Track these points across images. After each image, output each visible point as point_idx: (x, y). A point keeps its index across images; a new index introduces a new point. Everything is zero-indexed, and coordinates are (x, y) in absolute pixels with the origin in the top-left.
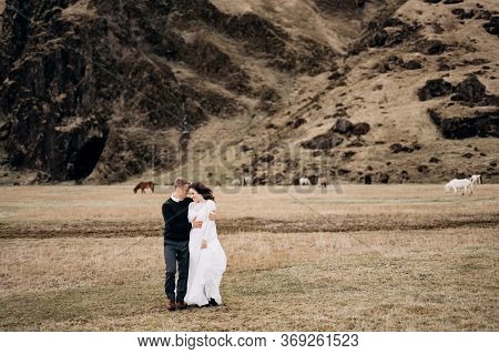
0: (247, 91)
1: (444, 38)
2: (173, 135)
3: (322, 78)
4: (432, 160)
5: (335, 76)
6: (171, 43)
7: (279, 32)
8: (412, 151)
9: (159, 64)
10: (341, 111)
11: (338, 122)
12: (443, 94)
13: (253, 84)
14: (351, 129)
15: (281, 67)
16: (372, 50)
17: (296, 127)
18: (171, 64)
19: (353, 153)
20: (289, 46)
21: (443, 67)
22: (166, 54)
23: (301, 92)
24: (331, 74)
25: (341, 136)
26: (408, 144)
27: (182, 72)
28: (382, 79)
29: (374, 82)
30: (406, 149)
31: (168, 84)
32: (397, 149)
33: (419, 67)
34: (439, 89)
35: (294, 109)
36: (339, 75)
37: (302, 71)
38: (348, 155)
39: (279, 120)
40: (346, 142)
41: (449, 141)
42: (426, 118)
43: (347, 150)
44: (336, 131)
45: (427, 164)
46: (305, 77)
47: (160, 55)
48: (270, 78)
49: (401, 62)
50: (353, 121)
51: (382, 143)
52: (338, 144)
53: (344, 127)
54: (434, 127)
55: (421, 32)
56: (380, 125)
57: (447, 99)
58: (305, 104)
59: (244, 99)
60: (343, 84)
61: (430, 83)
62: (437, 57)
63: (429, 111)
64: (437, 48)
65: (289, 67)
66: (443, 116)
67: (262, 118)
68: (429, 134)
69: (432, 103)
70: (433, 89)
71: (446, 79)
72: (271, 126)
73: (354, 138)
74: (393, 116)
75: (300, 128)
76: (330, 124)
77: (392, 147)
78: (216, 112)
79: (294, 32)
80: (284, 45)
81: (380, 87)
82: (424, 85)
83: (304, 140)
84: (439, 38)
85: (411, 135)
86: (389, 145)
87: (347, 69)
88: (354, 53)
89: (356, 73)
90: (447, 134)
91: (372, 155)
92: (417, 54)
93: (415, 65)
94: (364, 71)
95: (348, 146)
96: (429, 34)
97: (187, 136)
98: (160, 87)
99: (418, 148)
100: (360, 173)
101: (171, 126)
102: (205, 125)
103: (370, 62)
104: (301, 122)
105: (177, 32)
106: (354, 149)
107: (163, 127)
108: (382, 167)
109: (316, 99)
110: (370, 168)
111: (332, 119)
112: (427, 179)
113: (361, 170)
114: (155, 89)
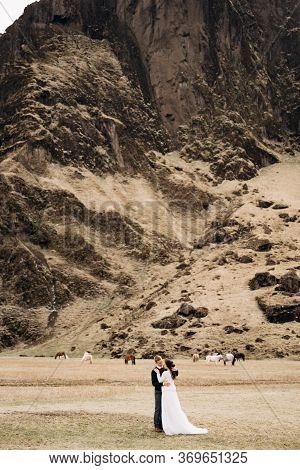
0: (108, 277)
1: (272, 238)
2: (44, 313)
3: (171, 268)
4: (258, 340)
5: (182, 267)
6: (45, 234)
7: (137, 227)
8: (241, 332)
9: (33, 251)
10: (185, 297)
11: (182, 306)
12: (269, 285)
13: (112, 271)
14: (193, 313)
15: (138, 257)
16: (214, 245)
17: (148, 309)
18: (44, 252)
19: (194, 333)
20: (145, 240)
21: (270, 262)
22: (41, 243)
23: (154, 279)
24: (178, 264)
25: (185, 318)
26: (239, 327)
27: (53, 259)
28: (221, 270)
29: (214, 273)
30: (236, 331)
31: (40, 269)
32: (230, 330)
33: (251, 261)
34: (265, 281)
35: (146, 294)
36: (186, 266)
37: (155, 261)
38: (190, 334)
39: (134, 303)
40: (188, 323)
41: (272, 325)
42: (254, 305)
43: (189, 330)
44: (180, 314)
45: (253, 343)
46: (157, 266)
47: (36, 243)
48: (128, 266)
49: (236, 256)
50: (196, 306)
51: (218, 325)
52: (181, 325)
53: (187, 311)
54: (260, 313)
55: (253, 232)
56: (217, 310)
57: (272, 289)
58: (156, 289)
59: (105, 283)
60: (188, 274)
61: (258, 276)
62: (266, 253)
63: (257, 299)
64: (265, 246)
65: (144, 257)
66: (267, 304)
67: (120, 300)
68: (256, 318)
69: (260, 292)
70: (261, 280)
71: (271, 273)
72: (127, 308)
73: (195, 320)
74: (227, 302)
75: (151, 310)
76: (176, 307)
77: (226, 328)
78: (81, 294)
79: (148, 228)
80: (140, 238)
81: (218, 277)
82: (253, 276)
83: (154, 320)
84: (267, 237)
85: (241, 318)
86: (223, 326)
87: (192, 261)
88: (199, 247)
89: (199, 264)
90: (271, 319)
91: (209, 335)
92: (250, 250)
93: (247, 260)
94: (206, 263)
95: (190, 327)
96: (260, 234)
97: (55, 315)
98: (34, 272)
99: (247, 330)
100: (199, 350)
101: (42, 305)
102: (71, 304)
103: (211, 256)
104: (152, 305)
105: (51, 224)
106: (195, 329)
107: (35, 306)
108: (217, 345)
109: (166, 285)
110: (207, 346)
111: (177, 303)
112: (253, 356)
113: (199, 347)
114: (30, 273)
